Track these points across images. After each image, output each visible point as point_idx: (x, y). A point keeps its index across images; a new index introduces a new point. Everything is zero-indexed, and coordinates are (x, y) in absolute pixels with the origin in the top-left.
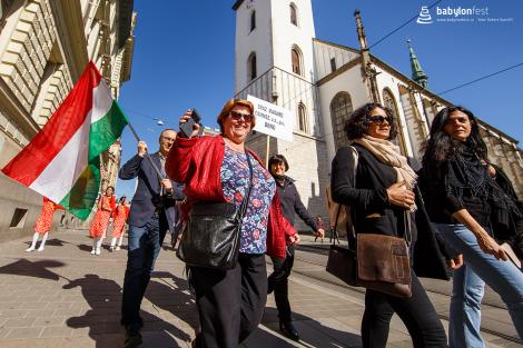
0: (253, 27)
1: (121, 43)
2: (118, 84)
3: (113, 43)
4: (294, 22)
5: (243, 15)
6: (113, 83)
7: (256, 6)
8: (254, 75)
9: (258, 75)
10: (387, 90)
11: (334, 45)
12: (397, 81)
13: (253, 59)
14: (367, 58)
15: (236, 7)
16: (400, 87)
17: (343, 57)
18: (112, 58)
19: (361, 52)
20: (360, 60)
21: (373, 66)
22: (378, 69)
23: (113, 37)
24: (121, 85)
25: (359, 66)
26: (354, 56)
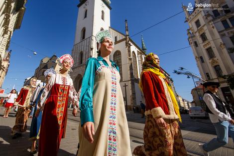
0: (86, 17)
1: (17, 9)
2: (12, 30)
3: (12, 8)
4: (103, 18)
5: (81, 10)
6: (9, 29)
7: (88, 7)
8: (84, 37)
9: (86, 38)
10: (133, 52)
11: (117, 31)
12: (137, 49)
13: (84, 31)
14: (128, 39)
15: (79, 6)
16: (138, 51)
17: (120, 37)
18: (11, 15)
19: (126, 36)
20: (125, 39)
21: (130, 42)
22: (131, 44)
23: (13, 5)
24: (14, 31)
25: (125, 41)
26: (124, 37)
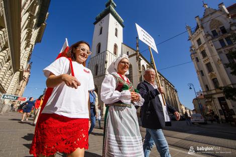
0: (101, 33)
1: (39, 25)
2: (34, 44)
3: (34, 23)
4: (116, 35)
5: (97, 27)
6: (31, 43)
7: (103, 25)
8: (99, 52)
9: (101, 52)
10: (143, 66)
12: (146, 63)
13: (99, 46)
14: (138, 55)
15: (95, 23)
16: (147, 65)
17: (132, 52)
18: (33, 30)
19: (137, 51)
20: (136, 54)
21: (140, 57)
22: (141, 58)
23: (35, 20)
24: (35, 44)
25: (136, 56)
26: (135, 52)
